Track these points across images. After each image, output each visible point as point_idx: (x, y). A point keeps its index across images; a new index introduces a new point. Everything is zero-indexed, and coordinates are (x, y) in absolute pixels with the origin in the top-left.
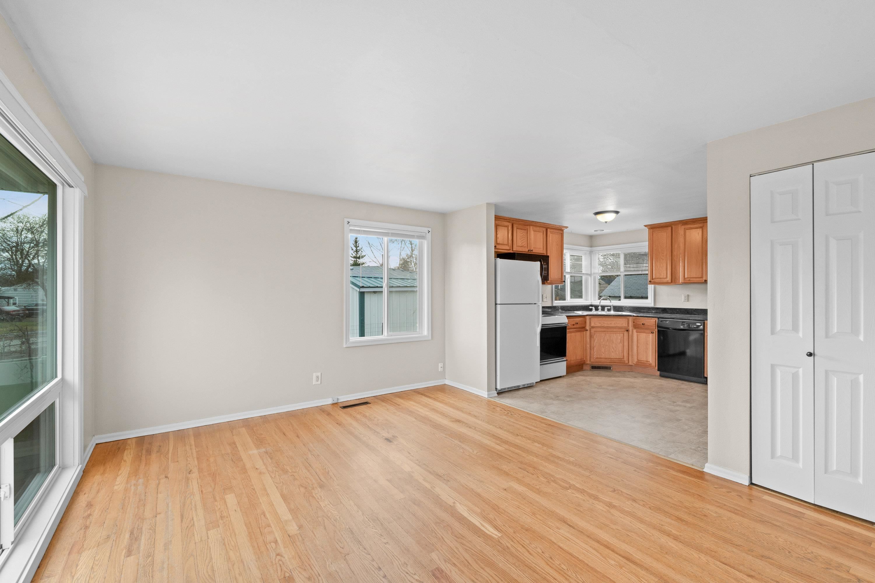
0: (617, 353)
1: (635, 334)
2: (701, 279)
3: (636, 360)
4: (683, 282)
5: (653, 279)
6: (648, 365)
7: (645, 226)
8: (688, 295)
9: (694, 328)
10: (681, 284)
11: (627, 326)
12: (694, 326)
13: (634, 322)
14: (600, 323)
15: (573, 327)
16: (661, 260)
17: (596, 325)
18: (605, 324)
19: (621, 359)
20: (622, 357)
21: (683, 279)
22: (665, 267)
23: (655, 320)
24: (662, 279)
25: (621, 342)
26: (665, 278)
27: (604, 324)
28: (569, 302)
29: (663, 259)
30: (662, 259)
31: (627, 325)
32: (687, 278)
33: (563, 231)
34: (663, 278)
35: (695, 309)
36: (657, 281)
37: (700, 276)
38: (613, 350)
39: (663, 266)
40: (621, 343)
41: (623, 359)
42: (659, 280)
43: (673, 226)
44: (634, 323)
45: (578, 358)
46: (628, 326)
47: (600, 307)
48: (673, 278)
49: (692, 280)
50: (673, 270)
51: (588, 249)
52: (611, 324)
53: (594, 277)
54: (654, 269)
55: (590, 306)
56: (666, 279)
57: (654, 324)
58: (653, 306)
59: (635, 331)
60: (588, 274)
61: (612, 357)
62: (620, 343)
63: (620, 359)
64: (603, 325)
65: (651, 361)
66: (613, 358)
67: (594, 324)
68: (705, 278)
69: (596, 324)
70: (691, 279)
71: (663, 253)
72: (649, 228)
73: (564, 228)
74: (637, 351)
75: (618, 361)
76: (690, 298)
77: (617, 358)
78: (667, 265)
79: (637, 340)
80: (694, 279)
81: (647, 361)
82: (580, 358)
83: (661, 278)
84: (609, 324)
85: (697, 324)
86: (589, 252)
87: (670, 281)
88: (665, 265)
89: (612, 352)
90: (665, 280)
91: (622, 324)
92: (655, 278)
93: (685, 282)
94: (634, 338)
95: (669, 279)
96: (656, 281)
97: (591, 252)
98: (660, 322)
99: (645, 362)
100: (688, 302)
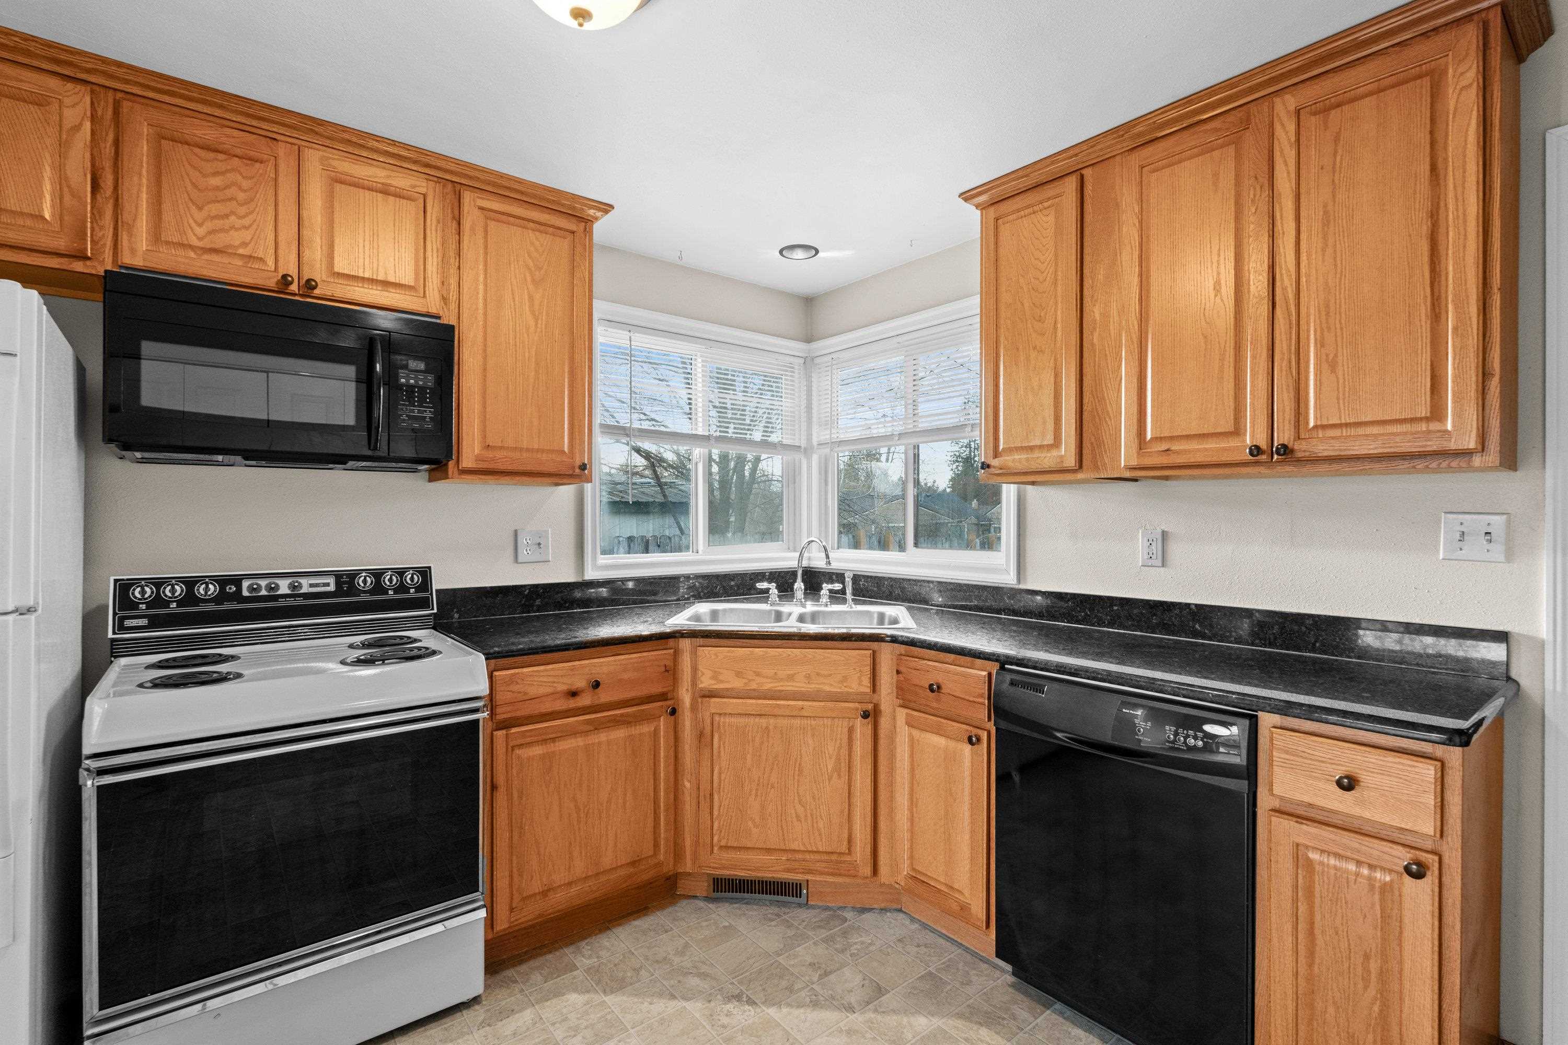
0: (821, 825)
1: (903, 732)
2: (1233, 443)
3: (905, 870)
4: (1134, 462)
5: (996, 455)
6: (955, 907)
7: (967, 196)
8: (1163, 532)
9: (1194, 749)
10: (1127, 474)
11: (868, 690)
12: (1191, 742)
13: (898, 672)
14: (739, 674)
15: (573, 703)
16: (1033, 354)
17: (722, 682)
18: (765, 680)
19: (840, 854)
20: (844, 848)
21: (1135, 446)
22: (1049, 390)
23: (985, 673)
24: (1036, 454)
25: (837, 769)
26: (1050, 447)
27: (759, 680)
28: (704, 557)
29: (1041, 351)
30: (1035, 348)
31: (866, 681)
32: (1155, 439)
33: (587, 222)
34: (1041, 447)
35: (1196, 605)
36: (1014, 460)
37: (1230, 427)
38: (800, 810)
39: (1040, 386)
40: (839, 775)
41: (850, 852)
42: (1024, 456)
43: (1087, 173)
44: (901, 677)
45: (607, 861)
46: (874, 691)
47: (799, 585)
48: (1086, 444)
49: (1177, 452)
50: (1085, 401)
51: (798, 347)
52: (791, 678)
53: (823, 461)
54: (1001, 406)
55: (761, 581)
56: (1054, 453)
57: (982, 696)
58: (1015, 582)
59: (902, 713)
60: (799, 447)
61: (795, 846)
62: (835, 775)
63: (834, 857)
64: (754, 686)
65: (967, 892)
66: (802, 848)
67: (715, 677)
68: (1252, 436)
69: (721, 678)
70: (1175, 447)
71: (1040, 320)
72: (982, 207)
73: (592, 212)
74: (912, 820)
75: (824, 865)
76: (1176, 550)
77: (818, 852)
78: (1057, 375)
79: (912, 770)
80: (1194, 445)
81: (952, 888)
82: (624, 860)
83: (1031, 448)
84: (782, 680)
85: (1208, 728)
86: (802, 361)
87: (1071, 462)
88: (1048, 378)
89: (797, 816)
90: (1048, 460)
91: (845, 679)
92: (1010, 450)
93: (1148, 461)
94: (898, 750)
95: (1067, 452)
96: (1010, 464)
97: (809, 362)
98: (1005, 686)
99: (943, 888)
100: (1162, 569)
